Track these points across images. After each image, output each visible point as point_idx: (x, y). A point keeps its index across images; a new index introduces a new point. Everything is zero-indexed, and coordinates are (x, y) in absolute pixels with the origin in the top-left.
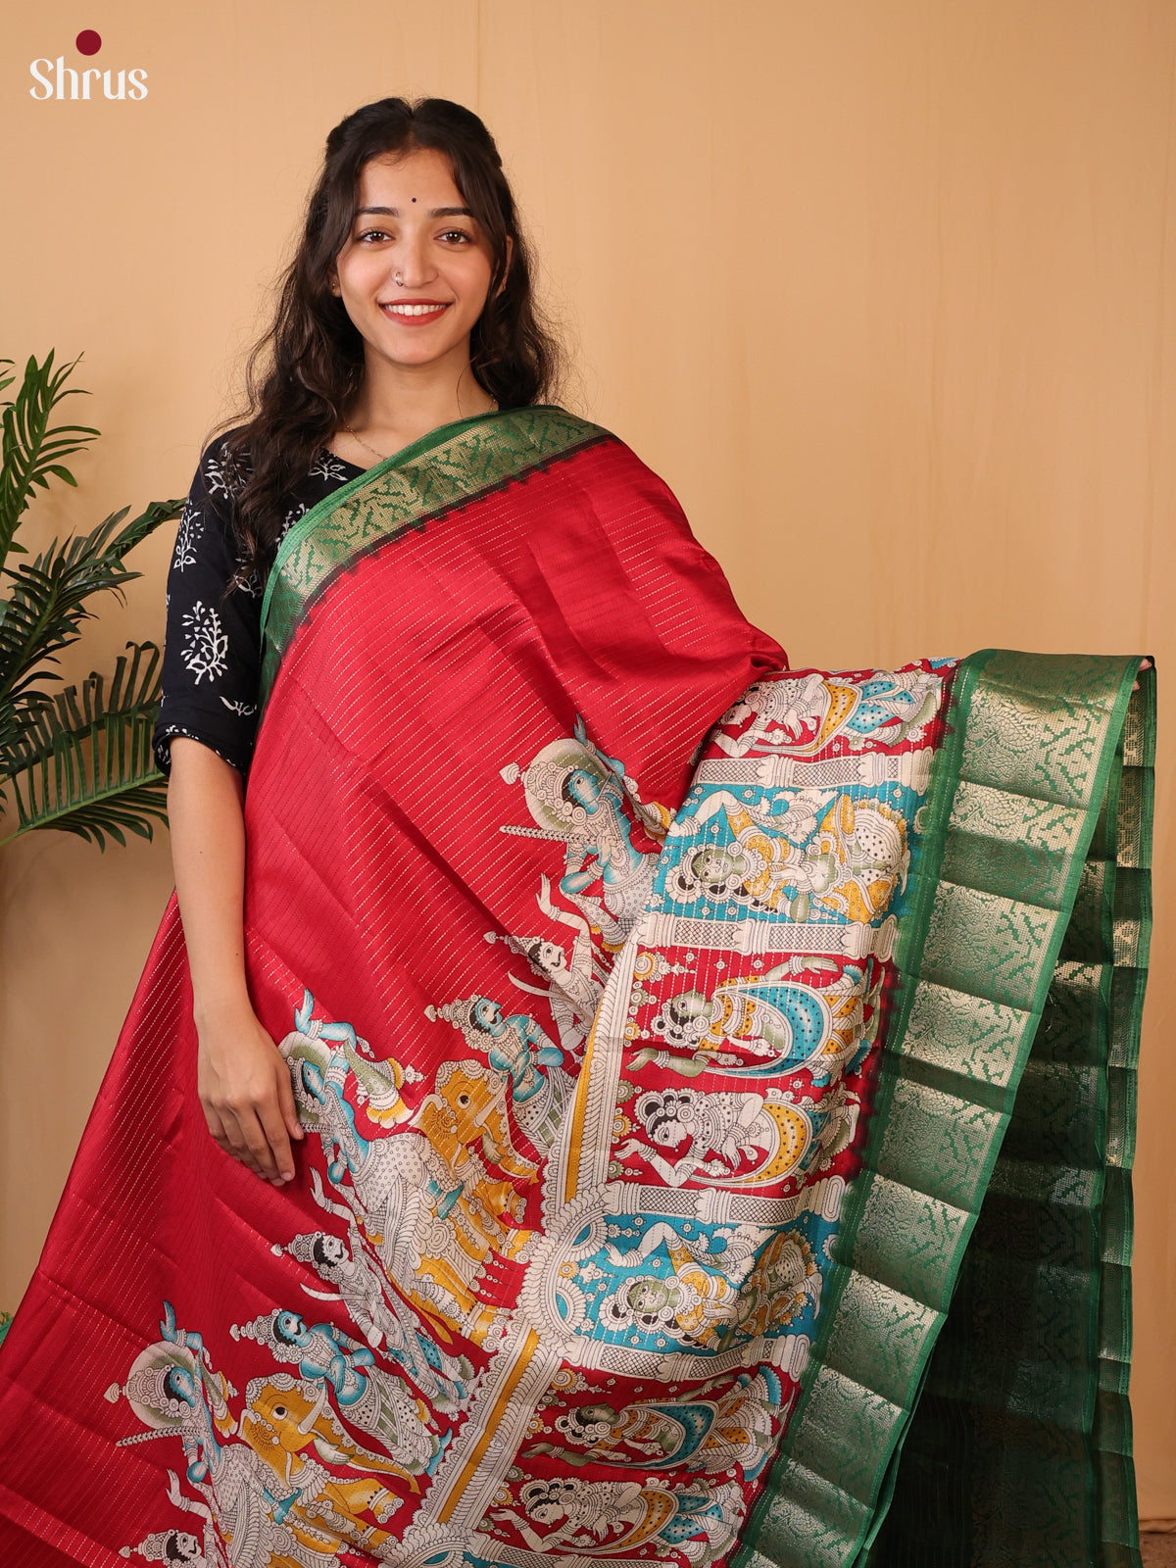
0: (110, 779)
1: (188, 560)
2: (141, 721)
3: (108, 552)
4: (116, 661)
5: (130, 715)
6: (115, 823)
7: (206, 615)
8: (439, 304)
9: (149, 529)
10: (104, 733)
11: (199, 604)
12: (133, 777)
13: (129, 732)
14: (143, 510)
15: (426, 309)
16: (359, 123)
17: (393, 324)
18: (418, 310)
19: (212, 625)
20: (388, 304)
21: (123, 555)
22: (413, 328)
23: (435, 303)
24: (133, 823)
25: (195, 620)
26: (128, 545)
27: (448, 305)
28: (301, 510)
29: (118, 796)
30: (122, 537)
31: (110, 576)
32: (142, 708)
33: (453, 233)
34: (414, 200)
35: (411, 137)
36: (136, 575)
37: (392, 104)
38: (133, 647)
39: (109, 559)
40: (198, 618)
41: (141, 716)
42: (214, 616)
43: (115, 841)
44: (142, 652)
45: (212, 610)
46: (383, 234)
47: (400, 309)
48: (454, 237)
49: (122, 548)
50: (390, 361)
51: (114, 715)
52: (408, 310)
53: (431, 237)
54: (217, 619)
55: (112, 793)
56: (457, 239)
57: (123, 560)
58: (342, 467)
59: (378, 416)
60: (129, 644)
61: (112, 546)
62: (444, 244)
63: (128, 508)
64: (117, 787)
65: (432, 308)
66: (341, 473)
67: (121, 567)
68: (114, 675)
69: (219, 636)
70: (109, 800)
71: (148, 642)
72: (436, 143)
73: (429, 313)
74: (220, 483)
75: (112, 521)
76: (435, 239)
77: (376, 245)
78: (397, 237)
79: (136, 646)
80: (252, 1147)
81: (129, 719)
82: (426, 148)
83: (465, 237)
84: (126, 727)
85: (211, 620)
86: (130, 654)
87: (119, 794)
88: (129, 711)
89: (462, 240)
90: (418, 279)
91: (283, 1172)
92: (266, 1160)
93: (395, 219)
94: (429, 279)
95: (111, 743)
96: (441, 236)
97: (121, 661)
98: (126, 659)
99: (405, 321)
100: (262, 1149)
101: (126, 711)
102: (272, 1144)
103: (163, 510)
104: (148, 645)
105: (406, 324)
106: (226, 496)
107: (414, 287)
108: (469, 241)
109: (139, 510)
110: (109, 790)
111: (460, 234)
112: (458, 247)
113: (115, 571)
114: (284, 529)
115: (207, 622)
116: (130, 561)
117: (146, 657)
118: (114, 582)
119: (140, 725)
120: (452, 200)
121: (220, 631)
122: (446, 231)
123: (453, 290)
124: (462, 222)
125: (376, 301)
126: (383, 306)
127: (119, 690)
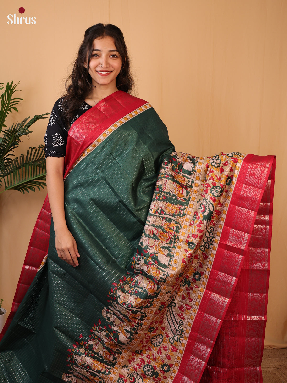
0: (26, 178)
1: (53, 123)
2: (33, 165)
3: (25, 127)
4: (27, 151)
5: (30, 164)
6: (27, 188)
7: (58, 136)
8: (110, 71)
9: (35, 121)
10: (24, 168)
11: (57, 133)
12: (31, 178)
13: (30, 167)
14: (33, 117)
15: (107, 73)
16: (93, 29)
17: (99, 75)
18: (105, 73)
19: (60, 138)
20: (98, 71)
21: (28, 128)
22: (104, 77)
23: (109, 71)
24: (31, 188)
25: (55, 137)
26: (30, 125)
27: (112, 71)
28: (77, 116)
29: (28, 182)
30: (28, 123)
31: (26, 132)
32: (33, 162)
33: (113, 55)
34: (105, 48)
35: (105, 33)
36: (31, 132)
37: (100, 25)
38: (31, 148)
39: (25, 128)
40: (56, 136)
41: (33, 164)
42: (60, 136)
43: (27, 192)
44: (33, 149)
45: (60, 135)
46: (97, 55)
47: (101, 72)
48: (113, 56)
49: (28, 126)
50: (98, 84)
51: (27, 163)
52: (103, 73)
53: (108, 56)
54: (61, 137)
55: (26, 181)
56: (114, 57)
57: (29, 129)
58: (88, 106)
59: (95, 95)
60: (30, 148)
61: (26, 125)
62: (111, 58)
63: (30, 117)
64: (27, 180)
65: (108, 72)
66: (87, 107)
67: (28, 130)
68: (27, 154)
69: (61, 141)
70: (26, 183)
71: (34, 147)
72: (110, 35)
73: (108, 73)
74: (61, 107)
75: (26, 120)
76: (109, 57)
77: (96, 58)
78: (101, 56)
79: (32, 148)
80: (68, 259)
81: (30, 165)
82: (108, 36)
83: (116, 56)
84: (29, 166)
85: (60, 137)
86: (30, 150)
87: (28, 181)
88: (30, 163)
89: (115, 57)
90: (105, 66)
91: (76, 264)
92: (71, 262)
93: (101, 52)
94: (108, 66)
95: (26, 170)
96: (111, 56)
97: (28, 151)
98: (29, 151)
99: (102, 75)
100: (70, 259)
101: (29, 162)
102: (73, 258)
103: (38, 117)
104: (34, 148)
105: (102, 76)
106: (62, 111)
107: (104, 68)
108: (117, 57)
109: (32, 117)
110: (25, 180)
111: (115, 55)
112: (115, 58)
113: (27, 131)
114: (73, 120)
115: (59, 138)
116: (30, 129)
117: (34, 150)
118: (26, 134)
119: (33, 166)
120: (114, 48)
121: (62, 140)
122: (112, 55)
123: (113, 68)
124: (116, 53)
125: (95, 70)
126: (97, 71)
127: (28, 158)
